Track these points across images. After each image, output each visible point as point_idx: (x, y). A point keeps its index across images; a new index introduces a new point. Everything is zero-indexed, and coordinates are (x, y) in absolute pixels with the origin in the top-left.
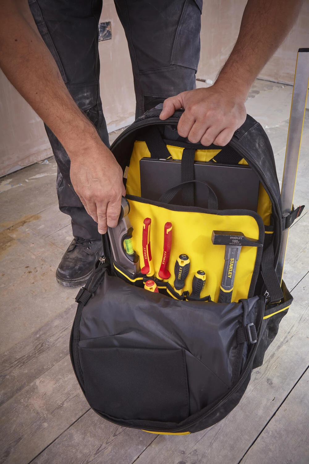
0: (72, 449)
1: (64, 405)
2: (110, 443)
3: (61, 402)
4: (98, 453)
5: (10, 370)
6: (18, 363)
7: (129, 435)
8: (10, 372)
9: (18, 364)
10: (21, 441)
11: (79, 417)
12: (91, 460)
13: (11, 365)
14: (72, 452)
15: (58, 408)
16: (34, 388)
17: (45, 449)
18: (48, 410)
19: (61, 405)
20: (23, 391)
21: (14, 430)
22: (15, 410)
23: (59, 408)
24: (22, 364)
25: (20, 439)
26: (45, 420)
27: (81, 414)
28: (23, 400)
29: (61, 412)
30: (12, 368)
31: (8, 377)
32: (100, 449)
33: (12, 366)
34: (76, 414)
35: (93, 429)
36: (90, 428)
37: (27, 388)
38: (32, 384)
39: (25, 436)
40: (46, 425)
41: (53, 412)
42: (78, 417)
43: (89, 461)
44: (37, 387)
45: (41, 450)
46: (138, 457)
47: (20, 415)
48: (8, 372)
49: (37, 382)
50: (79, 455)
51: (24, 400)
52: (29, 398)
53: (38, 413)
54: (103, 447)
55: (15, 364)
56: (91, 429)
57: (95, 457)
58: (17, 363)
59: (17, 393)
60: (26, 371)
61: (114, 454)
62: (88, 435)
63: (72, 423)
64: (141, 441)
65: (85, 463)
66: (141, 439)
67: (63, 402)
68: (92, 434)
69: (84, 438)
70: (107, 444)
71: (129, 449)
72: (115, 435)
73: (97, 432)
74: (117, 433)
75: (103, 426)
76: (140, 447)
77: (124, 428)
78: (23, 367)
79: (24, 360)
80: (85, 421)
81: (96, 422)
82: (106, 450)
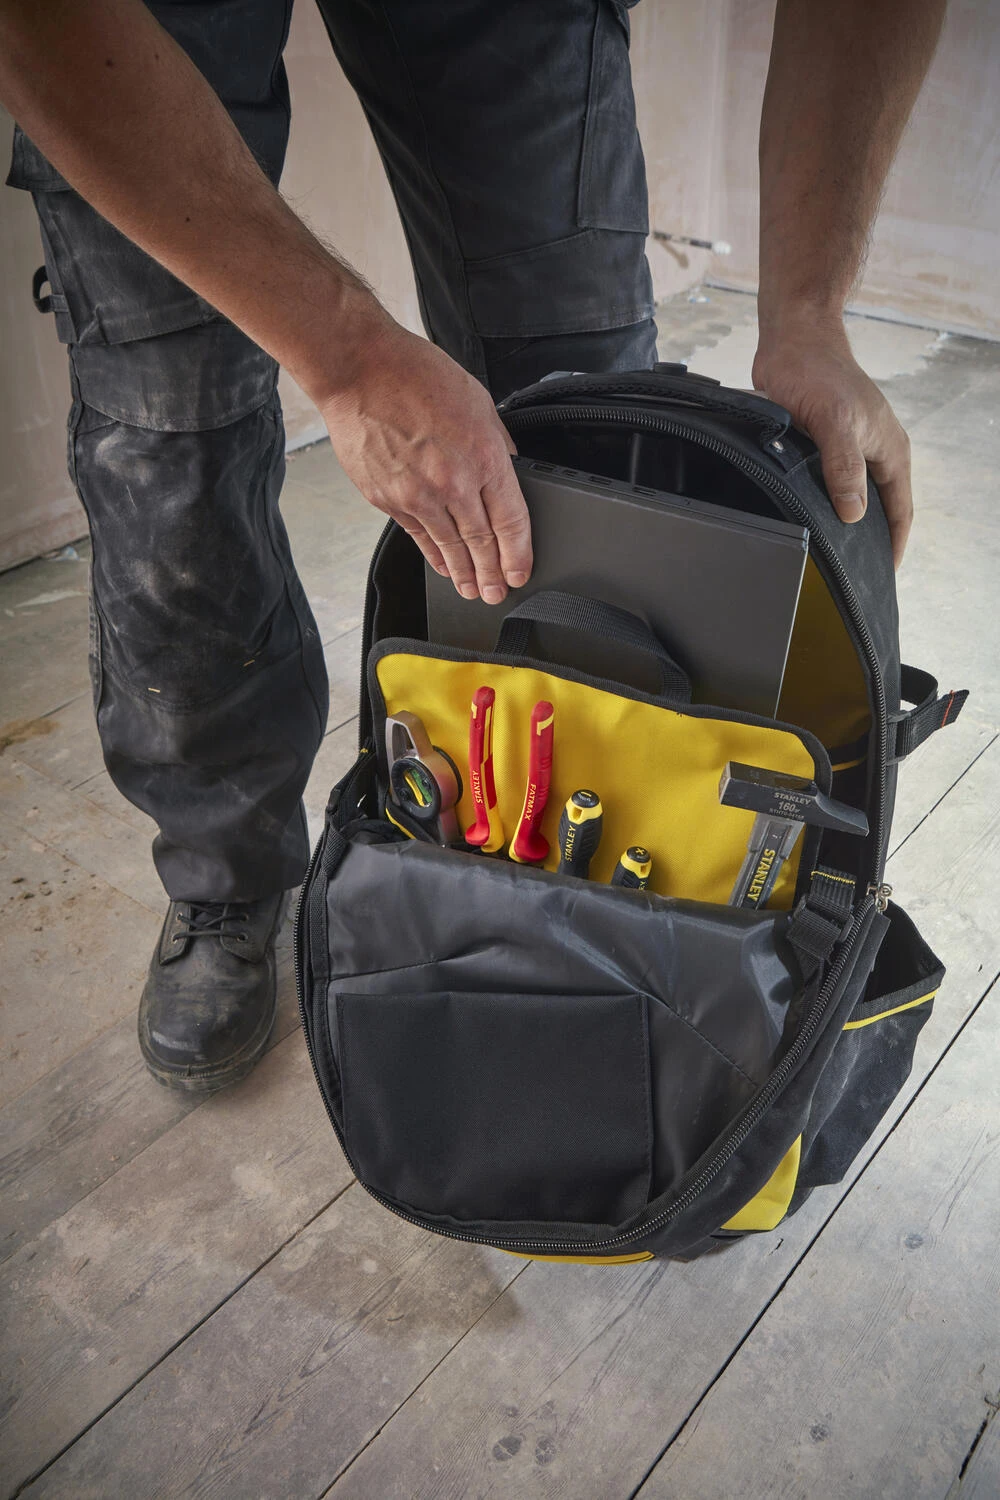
0: (173, 1420)
1: (148, 1294)
2: (290, 1398)
3: (137, 1285)
4: (257, 1427)
7: (348, 1370)
10: (16, 1406)
11: (193, 1325)
12: (232, 1449)
14: (176, 1429)
15: (127, 1303)
16: (51, 1249)
17: (90, 1427)
18: (96, 1309)
19: (139, 1294)
20: (19, 1255)
23: (131, 1302)
24: (10, 1176)
25: (13, 1400)
26: (87, 1340)
27: (198, 1316)
28: (17, 1286)
29: (139, 1314)
32: (261, 1417)
34: (184, 1318)
35: (237, 1360)
36: (228, 1357)
37: (28, 1247)
38: (44, 1235)
39: (29, 1391)
40: (91, 1354)
41: (112, 1315)
42: (190, 1325)
43: (227, 1454)
44: (61, 1242)
46: (378, 1433)
47: (8, 1329)
49: (61, 1227)
50: (198, 1438)
51: (20, 1285)
52: (38, 1276)
53: (65, 1321)
54: (269, 1410)
56: (232, 1358)
57: (246, 1440)
60: (25, 1197)
61: (305, 1428)
62: (224, 1376)
63: (173, 1344)
64: (385, 1385)
65: (214, 1459)
66: (385, 1380)
67: (144, 1284)
68: (234, 1374)
69: (210, 1388)
70: (281, 1399)
71: (349, 1410)
72: (305, 1373)
73: (250, 1367)
74: (313, 1366)
75: (267, 1347)
76: (382, 1403)
77: (333, 1351)
78: (13, 1184)
79: (18, 1162)
80: (214, 1336)
81: (246, 1337)
82: (278, 1420)
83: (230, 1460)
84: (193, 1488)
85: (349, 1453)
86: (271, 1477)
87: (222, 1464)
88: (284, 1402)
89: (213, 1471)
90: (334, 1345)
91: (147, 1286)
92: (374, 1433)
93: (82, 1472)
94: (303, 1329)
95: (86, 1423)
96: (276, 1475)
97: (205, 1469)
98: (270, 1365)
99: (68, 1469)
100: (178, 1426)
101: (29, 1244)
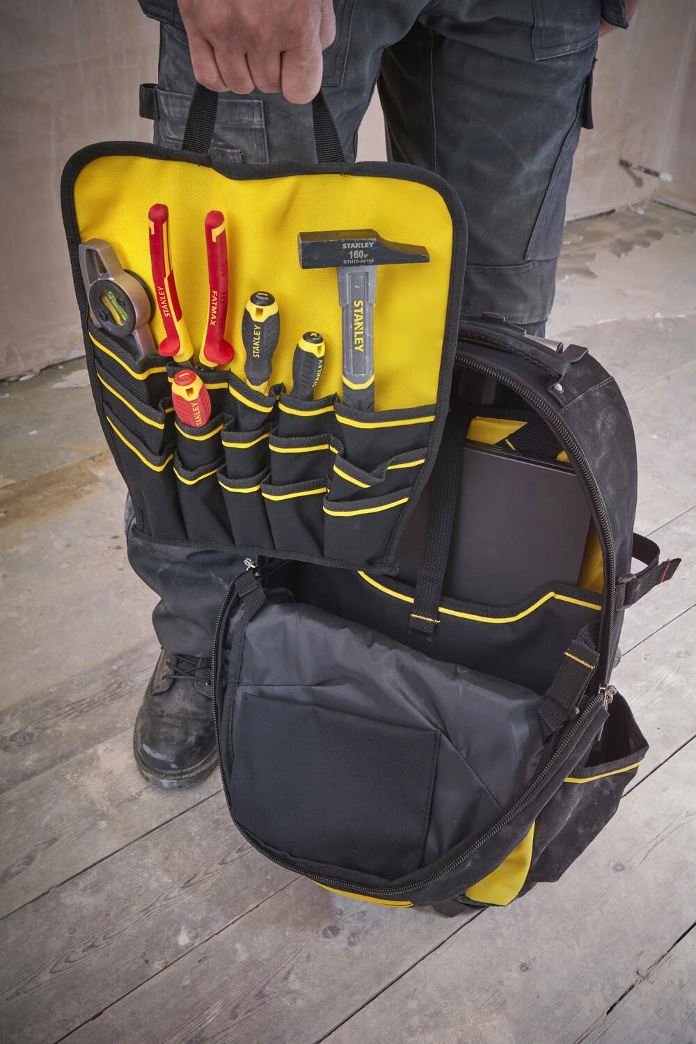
0: (142, 872)
1: (142, 797)
2: (210, 875)
3: (137, 791)
4: (188, 887)
5: (55, 719)
6: (71, 709)
7: (248, 866)
8: (55, 724)
9: (71, 712)
10: (56, 844)
11: (164, 821)
12: (172, 895)
13: (59, 712)
14: (142, 877)
15: (129, 800)
16: (93, 759)
17: (95, 865)
18: (112, 801)
19: (137, 796)
20: (73, 760)
21: (47, 824)
22: (53, 790)
23: (131, 800)
24: (77, 713)
25: (55, 840)
26: (103, 816)
27: (168, 817)
28: (69, 776)
29: (135, 808)
30: (58, 718)
31: (49, 731)
32: (192, 881)
33: (60, 715)
34: (160, 816)
35: (185, 846)
36: (180, 843)
37: (80, 756)
38: (90, 751)
39: (65, 837)
40: (103, 824)
41: (119, 805)
42: (162, 821)
43: (168, 897)
44: (98, 759)
45: (88, 865)
46: (258, 906)
47: (60, 800)
48: (50, 723)
49: (101, 748)
50: (153, 885)
51: (71, 777)
52: (82, 774)
53: (92, 802)
54: (197, 879)
55: (66, 712)
56: (182, 845)
57: (181, 893)
58: (69, 711)
59: (61, 761)
60: (83, 727)
61: (216, 893)
62: (176, 854)
63: (150, 829)
64: (269, 880)
65: (161, 898)
66: (269, 877)
67: (141, 792)
68: (182, 854)
69: (167, 859)
70: (206, 874)
71: (244, 889)
72: (223, 863)
73: (192, 852)
74: (229, 859)
75: (204, 843)
76: (264, 890)
77: (242, 854)
78: (78, 718)
79: (83, 706)
80: (175, 829)
81: (193, 834)
82: (202, 885)
83: (170, 901)
84: (146, 911)
85: (238, 914)
86: (191, 916)
87: (165, 902)
88: (207, 876)
89: (158, 905)
90: (243, 851)
91: (143, 793)
92: (255, 906)
93: (86, 888)
94: (227, 837)
95: (94, 862)
96: (194, 916)
97: (154, 902)
98: (203, 853)
99: (78, 884)
100: (145, 875)
101: (80, 755)
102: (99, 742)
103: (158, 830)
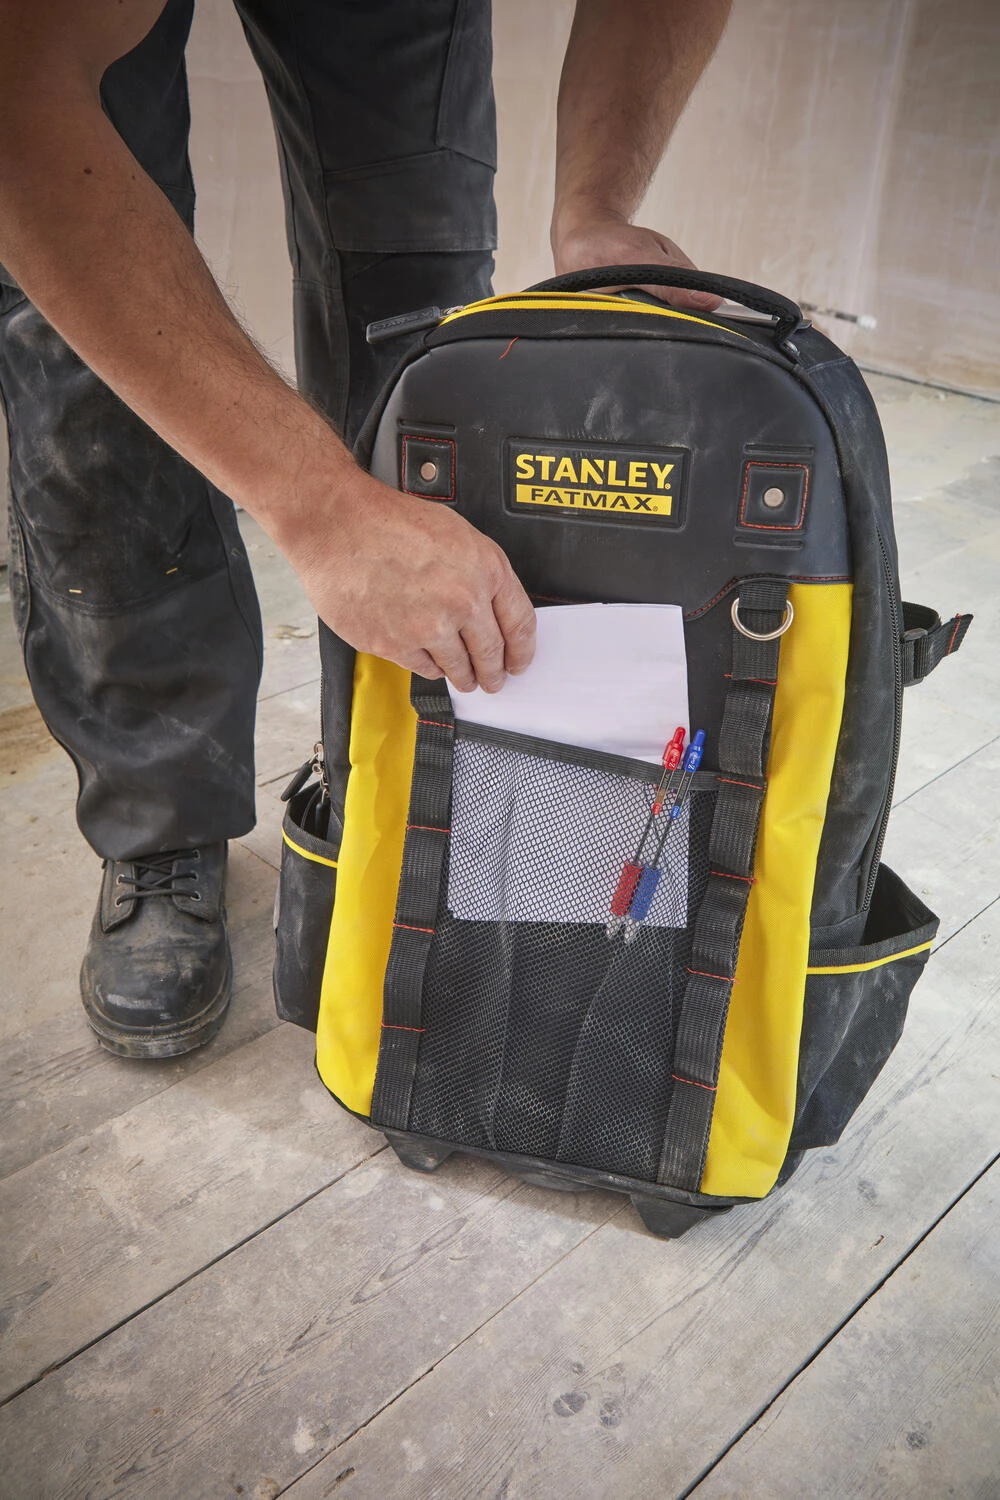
0: (213, 1328)
1: (199, 1201)
2: (339, 1322)
3: (190, 1191)
4: (300, 1347)
5: (31, 1085)
6: (58, 1066)
7: (404, 1303)
8: (32, 1091)
9: (59, 1070)
10: (49, 1292)
11: (245, 1237)
12: (274, 1364)
13: (36, 1072)
14: (215, 1336)
15: (177, 1207)
16: (105, 1145)
17: (124, 1322)
18: (144, 1209)
19: (190, 1199)
20: (70, 1147)
21: (29, 1260)
22: (36, 1201)
23: (180, 1207)
24: (71, 1072)
25: (46, 1285)
26: (131, 1237)
27: (251, 1229)
28: (65, 1176)
29: (189, 1219)
30: (38, 1081)
31: (22, 1104)
32: (306, 1337)
33: (39, 1076)
34: (236, 1229)
35: (288, 1277)
36: (278, 1273)
37: (81, 1140)
38: (99, 1131)
39: (64, 1279)
40: (133, 1251)
41: (160, 1216)
42: (241, 1237)
43: (266, 1368)
44: (115, 1140)
45: (111, 1325)
46: (431, 1369)
47: (50, 1216)
48: (23, 1090)
49: (117, 1125)
50: (237, 1349)
51: (68, 1176)
52: (88, 1169)
53: (110, 1216)
54: (316, 1331)
55: (50, 1071)
56: (282, 1274)
57: (288, 1358)
58: (55, 1068)
59: (47, 1151)
60: (84, 1092)
61: (352, 1354)
62: (271, 1291)
63: (221, 1253)
64: (442, 1323)
65: (253, 1372)
66: (442, 1318)
67: (197, 1191)
68: (282, 1290)
69: (256, 1301)
70: (330, 1322)
71: (401, 1343)
72: (358, 1299)
73: (301, 1286)
74: (367, 1293)
75: (320, 1269)
76: (437, 1341)
77: (390, 1281)
78: (72, 1080)
79: (80, 1060)
80: (265, 1250)
81: (299, 1255)
82: (325, 1342)
83: (270, 1375)
84: (227, 1397)
85: (398, 1387)
86: (312, 1398)
87: (261, 1378)
88: (333, 1326)
89: (250, 1384)
90: (391, 1276)
91: (200, 1194)
92: (426, 1369)
93: (111, 1365)
94: (360, 1255)
95: (122, 1318)
96: (317, 1397)
97: (242, 1380)
98: (321, 1287)
99: (96, 1360)
100: (219, 1334)
101: (82, 1138)
102: (114, 1115)
103: (234, 1253)
